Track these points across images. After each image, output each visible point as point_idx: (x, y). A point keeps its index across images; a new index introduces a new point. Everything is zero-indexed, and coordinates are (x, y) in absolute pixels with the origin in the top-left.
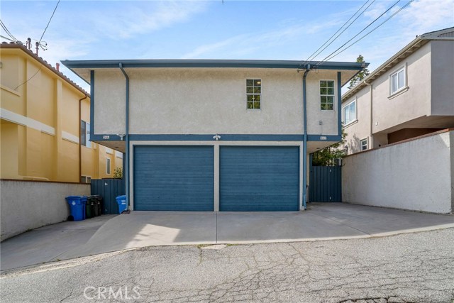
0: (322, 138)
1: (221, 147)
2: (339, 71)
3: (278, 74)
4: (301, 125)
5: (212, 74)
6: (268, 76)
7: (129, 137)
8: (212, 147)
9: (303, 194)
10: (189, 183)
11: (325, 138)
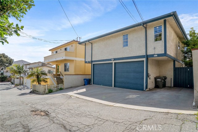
0: (155, 56)
1: (115, 63)
2: (164, 19)
3: (135, 30)
4: (144, 51)
5: (112, 37)
6: (131, 32)
7: (92, 61)
8: (112, 63)
9: (145, 83)
10: (106, 76)
11: (157, 56)
